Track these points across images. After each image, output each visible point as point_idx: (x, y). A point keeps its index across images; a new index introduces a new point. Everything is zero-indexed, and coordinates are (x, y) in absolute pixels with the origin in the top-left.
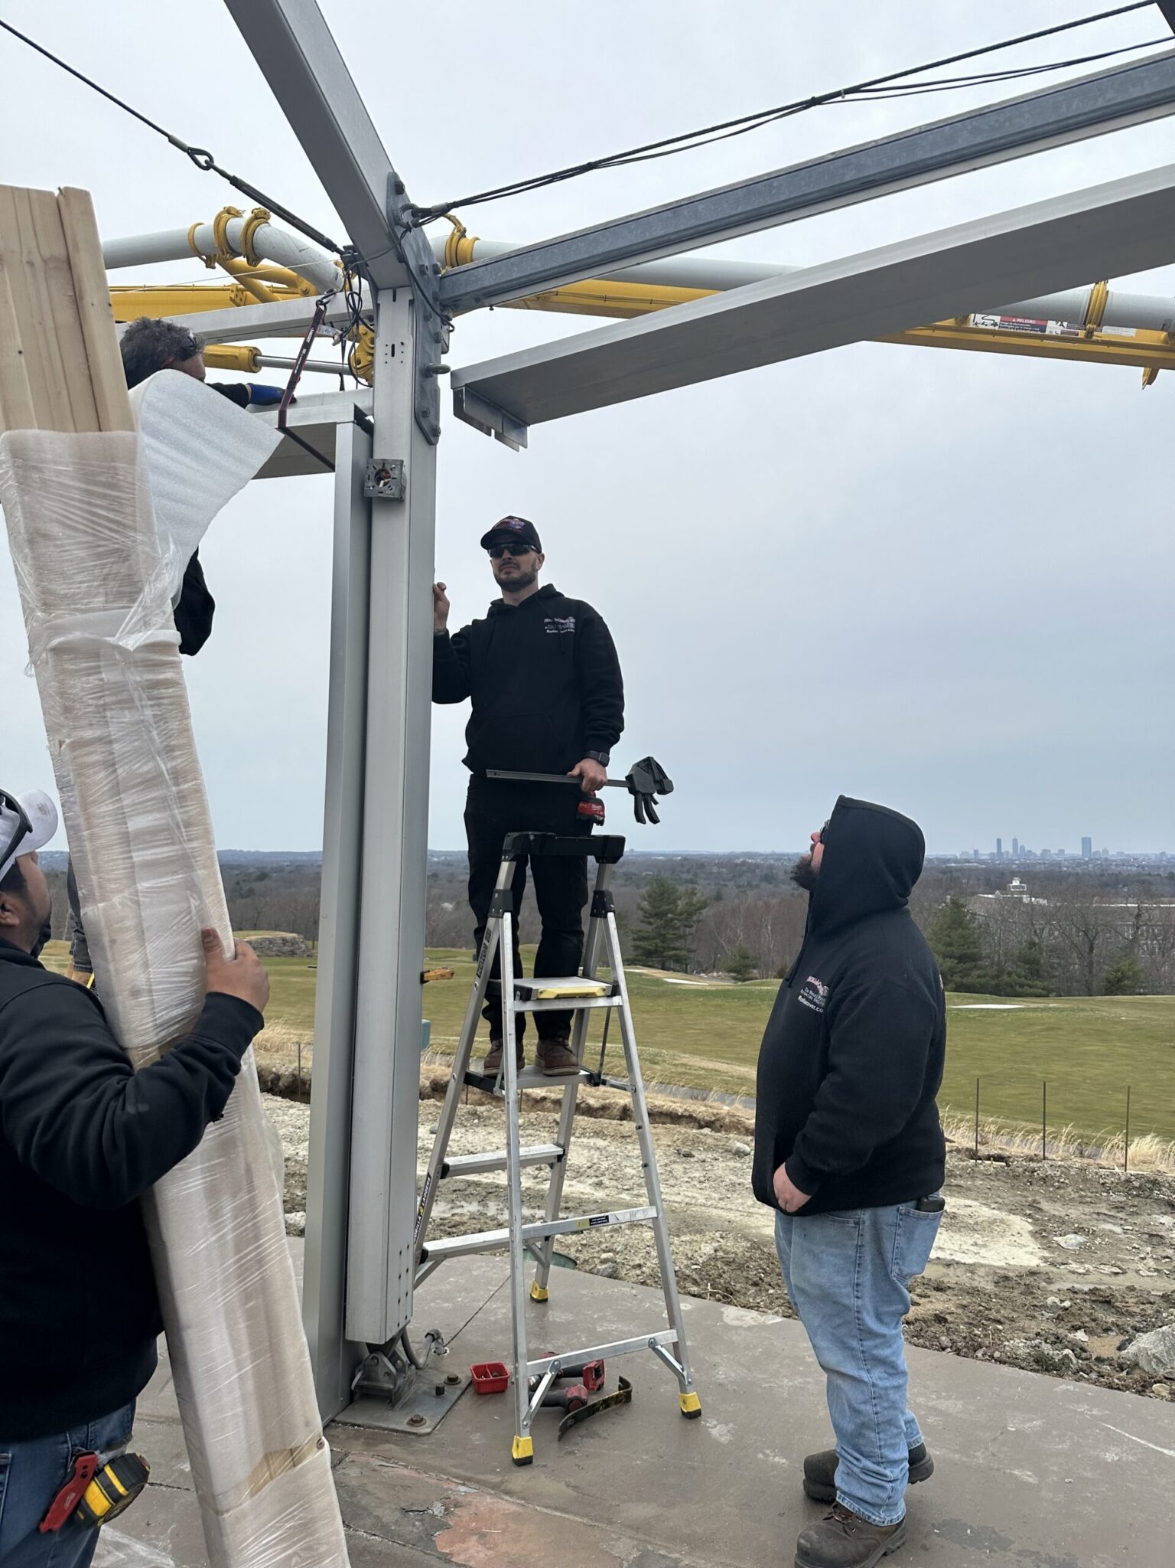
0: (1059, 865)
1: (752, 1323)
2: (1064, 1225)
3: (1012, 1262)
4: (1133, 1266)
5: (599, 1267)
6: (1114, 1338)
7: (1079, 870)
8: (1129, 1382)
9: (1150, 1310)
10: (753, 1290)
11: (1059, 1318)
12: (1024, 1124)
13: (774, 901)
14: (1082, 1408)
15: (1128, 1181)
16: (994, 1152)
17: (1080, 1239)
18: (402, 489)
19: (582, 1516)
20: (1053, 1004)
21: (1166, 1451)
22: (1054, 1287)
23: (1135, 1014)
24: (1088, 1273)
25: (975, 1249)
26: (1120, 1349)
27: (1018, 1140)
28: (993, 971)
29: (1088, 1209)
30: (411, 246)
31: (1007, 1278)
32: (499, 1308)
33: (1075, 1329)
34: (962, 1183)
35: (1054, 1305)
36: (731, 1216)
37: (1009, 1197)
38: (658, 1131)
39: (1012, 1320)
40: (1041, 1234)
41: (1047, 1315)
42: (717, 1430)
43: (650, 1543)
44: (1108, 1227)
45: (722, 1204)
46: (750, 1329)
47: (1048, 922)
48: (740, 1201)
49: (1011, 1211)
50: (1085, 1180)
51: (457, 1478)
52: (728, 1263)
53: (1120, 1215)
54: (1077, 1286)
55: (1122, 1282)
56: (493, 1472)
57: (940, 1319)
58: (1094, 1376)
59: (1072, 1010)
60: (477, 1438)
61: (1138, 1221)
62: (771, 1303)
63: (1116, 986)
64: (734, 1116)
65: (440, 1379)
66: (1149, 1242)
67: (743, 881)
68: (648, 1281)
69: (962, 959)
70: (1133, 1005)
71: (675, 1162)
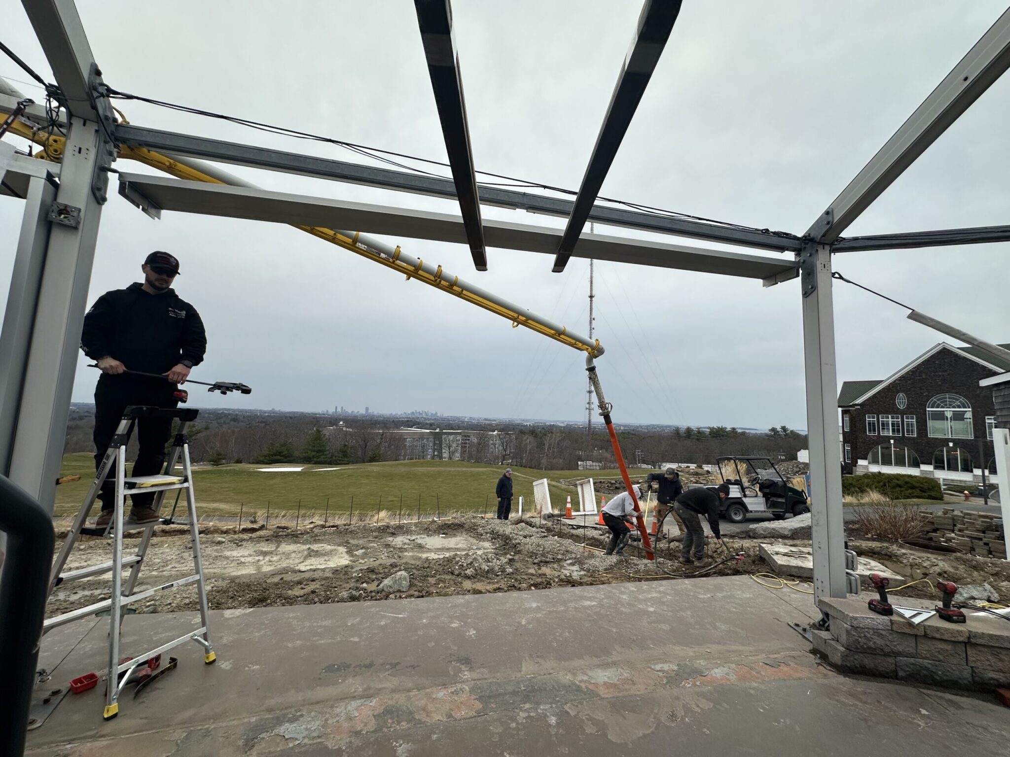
0: (357, 416)
1: (239, 614)
2: (358, 547)
3: (339, 564)
4: (380, 557)
5: (145, 610)
6: (376, 583)
7: (364, 419)
8: (382, 596)
9: (386, 570)
10: (231, 601)
11: (357, 581)
12: (338, 512)
13: (236, 430)
14: (373, 609)
15: (380, 528)
16: (331, 524)
17: (363, 551)
18: (78, 223)
19: (151, 730)
20: (351, 467)
21: (400, 616)
22: (354, 570)
23: (379, 468)
24: (366, 562)
25: (325, 562)
26: (378, 586)
27: (337, 518)
28: (330, 456)
29: (366, 540)
30: (101, 104)
31: (337, 571)
32: (86, 646)
33: (363, 583)
34: (320, 538)
35: (356, 576)
36: (215, 571)
37: (338, 541)
38: (174, 539)
39: (341, 585)
40: (350, 552)
41: (353, 580)
42: (225, 665)
43: (191, 727)
44: (372, 545)
45: (210, 566)
46: (238, 617)
47: (352, 437)
48: (220, 563)
49: (339, 545)
50: (365, 530)
51: (63, 742)
52: (218, 592)
53: (377, 540)
54: (362, 568)
55: (378, 562)
56: (91, 730)
57: (313, 592)
58: (370, 598)
59: (357, 468)
60: (76, 717)
61: (382, 541)
62: (240, 604)
63: (373, 459)
64: (215, 526)
65: (46, 695)
66: (385, 547)
67: (222, 421)
68: (175, 610)
69: (318, 452)
70: (378, 466)
71: (184, 552)
